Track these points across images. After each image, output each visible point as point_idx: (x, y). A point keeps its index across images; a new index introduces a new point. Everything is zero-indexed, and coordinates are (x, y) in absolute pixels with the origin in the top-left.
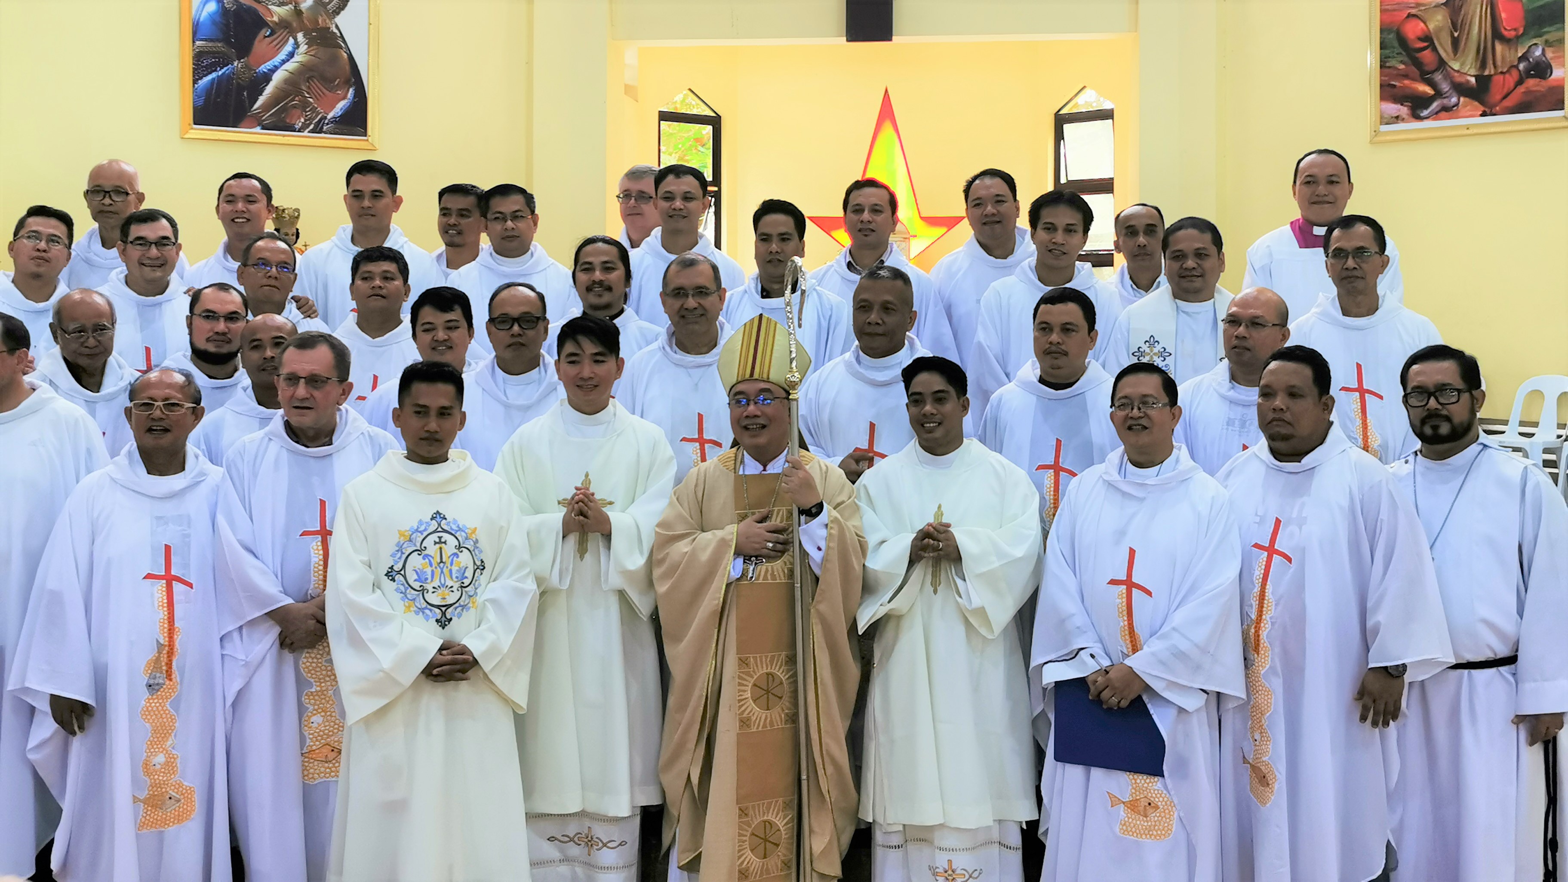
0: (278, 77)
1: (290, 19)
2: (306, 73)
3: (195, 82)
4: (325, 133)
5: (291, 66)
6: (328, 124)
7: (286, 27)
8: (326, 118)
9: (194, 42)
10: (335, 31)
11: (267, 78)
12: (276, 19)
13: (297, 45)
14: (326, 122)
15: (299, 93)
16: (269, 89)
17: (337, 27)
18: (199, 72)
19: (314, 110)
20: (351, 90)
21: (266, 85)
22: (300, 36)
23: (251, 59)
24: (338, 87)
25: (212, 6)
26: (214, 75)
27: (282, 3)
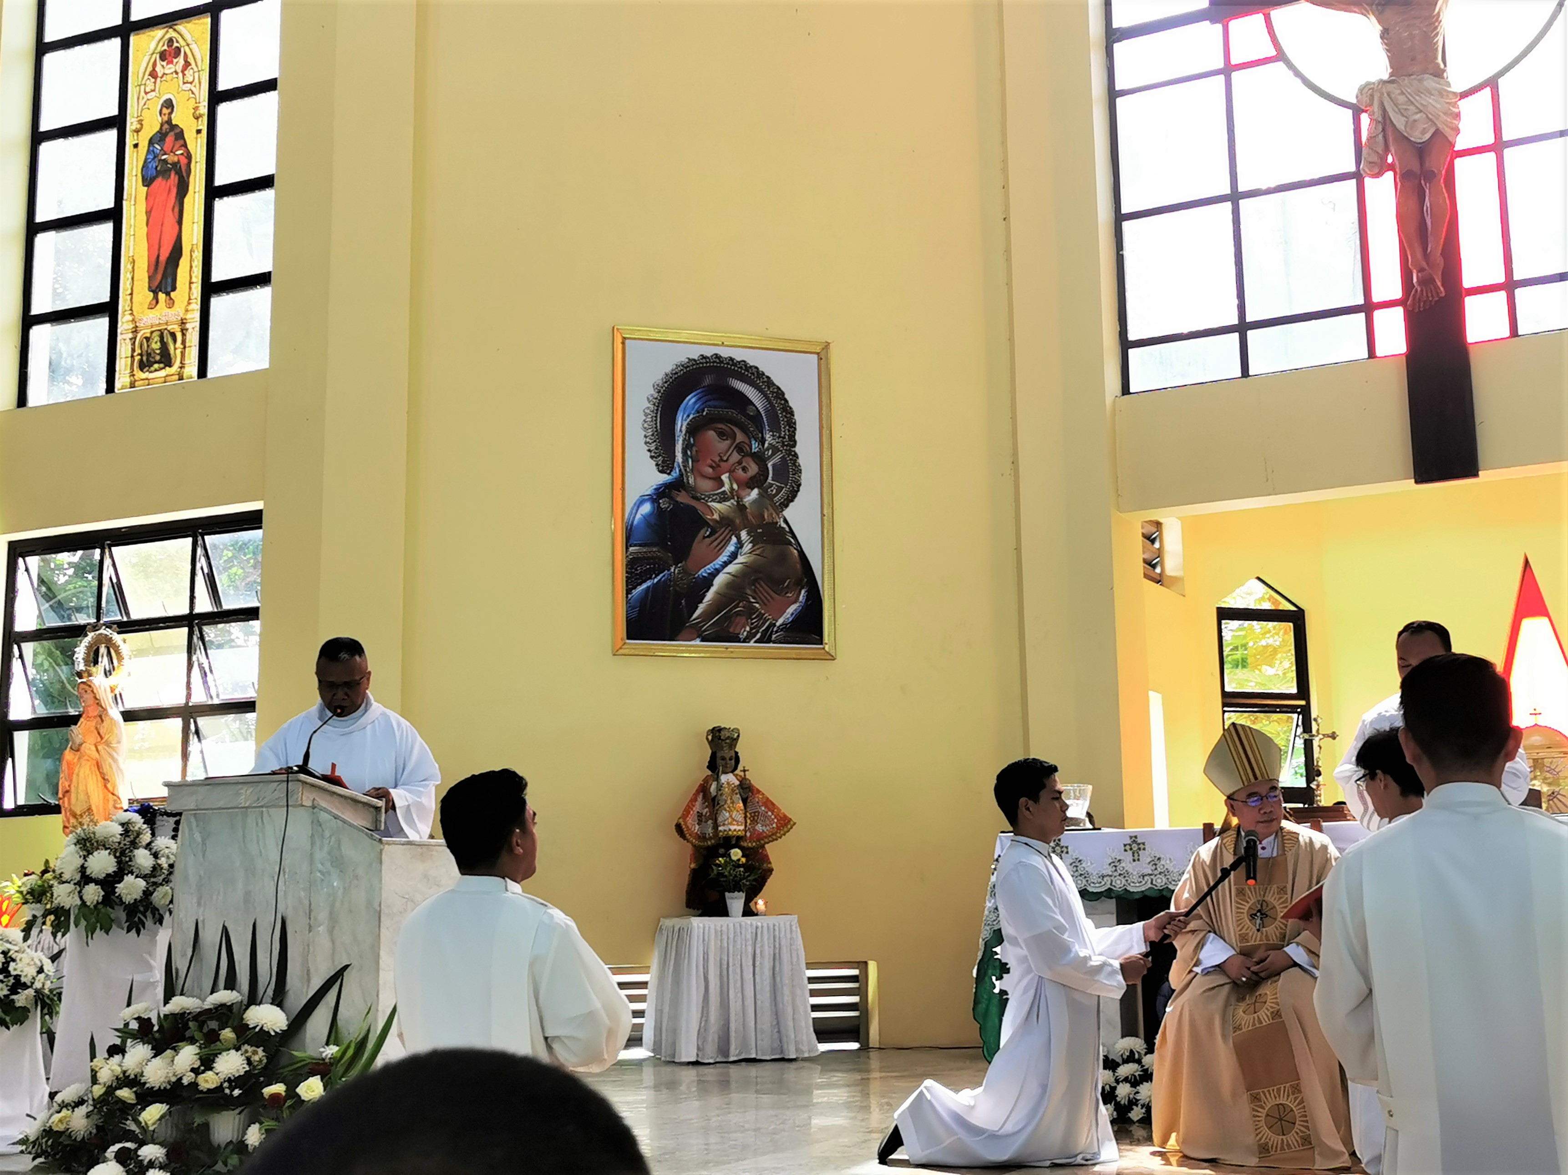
0: (720, 581)
1: (732, 515)
2: (751, 576)
3: (628, 592)
4: (774, 642)
5: (732, 568)
6: (777, 632)
7: (728, 525)
8: (774, 625)
9: (627, 548)
10: (784, 525)
11: (708, 582)
12: (716, 516)
13: (740, 545)
14: (775, 629)
15: (743, 597)
16: (710, 595)
17: (785, 521)
18: (632, 582)
19: (760, 616)
20: (803, 592)
21: (707, 591)
22: (744, 534)
23: (690, 563)
24: (788, 589)
25: (646, 508)
26: (649, 583)
27: (723, 498)
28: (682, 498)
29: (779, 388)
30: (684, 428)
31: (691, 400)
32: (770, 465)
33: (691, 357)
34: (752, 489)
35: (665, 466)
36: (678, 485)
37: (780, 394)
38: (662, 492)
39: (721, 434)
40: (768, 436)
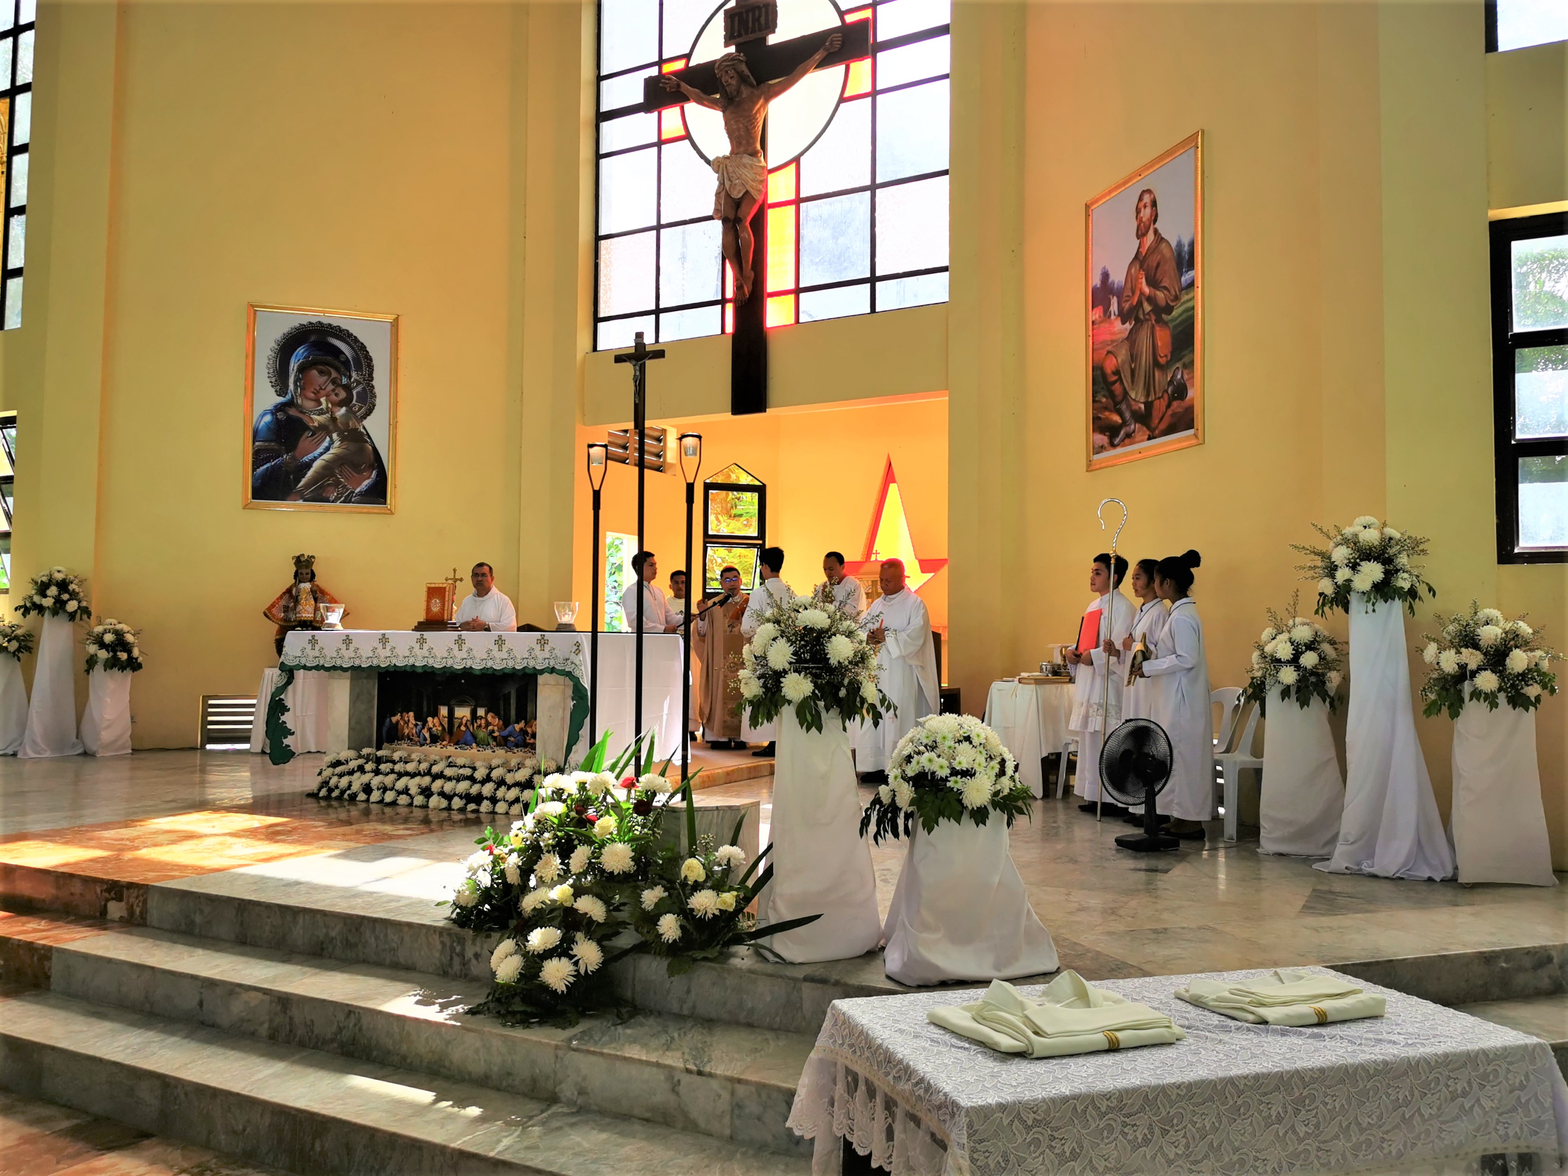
0: (317, 464)
1: (327, 423)
2: (338, 461)
3: (254, 470)
4: (353, 503)
5: (326, 457)
6: (355, 497)
8: (354, 492)
9: (254, 443)
10: (363, 430)
11: (309, 465)
12: (316, 424)
13: (332, 442)
14: (354, 495)
15: (333, 475)
16: (310, 473)
17: (364, 428)
18: (256, 465)
19: (344, 487)
20: (374, 472)
21: (308, 471)
22: (335, 436)
23: (297, 453)
24: (364, 470)
25: (268, 418)
26: (268, 465)
27: (321, 412)
28: (293, 412)
29: (362, 344)
30: (295, 369)
31: (301, 351)
32: (354, 392)
33: (302, 323)
34: (342, 407)
35: (282, 392)
36: (291, 404)
37: (363, 347)
38: (280, 408)
39: (321, 372)
40: (354, 375)
